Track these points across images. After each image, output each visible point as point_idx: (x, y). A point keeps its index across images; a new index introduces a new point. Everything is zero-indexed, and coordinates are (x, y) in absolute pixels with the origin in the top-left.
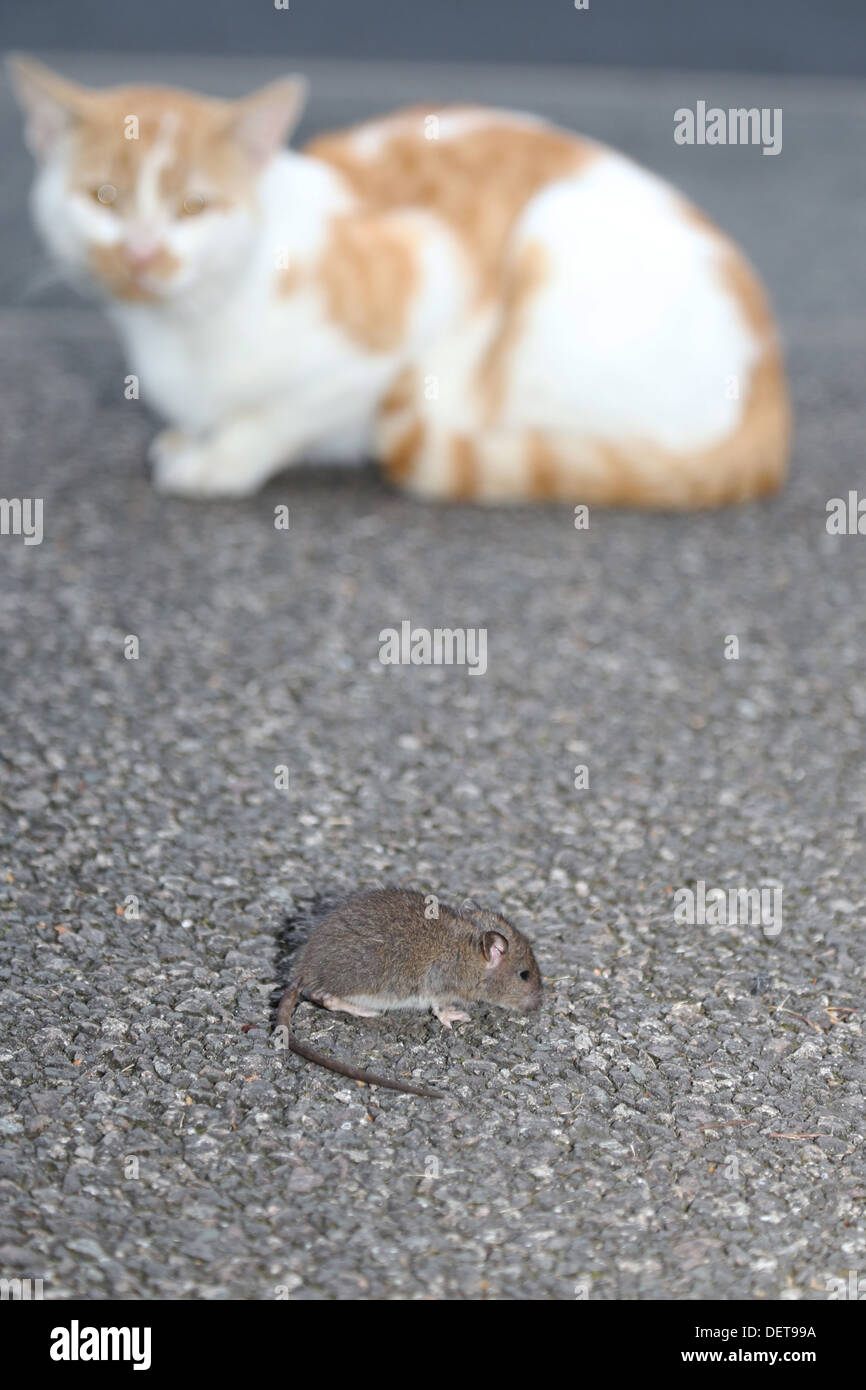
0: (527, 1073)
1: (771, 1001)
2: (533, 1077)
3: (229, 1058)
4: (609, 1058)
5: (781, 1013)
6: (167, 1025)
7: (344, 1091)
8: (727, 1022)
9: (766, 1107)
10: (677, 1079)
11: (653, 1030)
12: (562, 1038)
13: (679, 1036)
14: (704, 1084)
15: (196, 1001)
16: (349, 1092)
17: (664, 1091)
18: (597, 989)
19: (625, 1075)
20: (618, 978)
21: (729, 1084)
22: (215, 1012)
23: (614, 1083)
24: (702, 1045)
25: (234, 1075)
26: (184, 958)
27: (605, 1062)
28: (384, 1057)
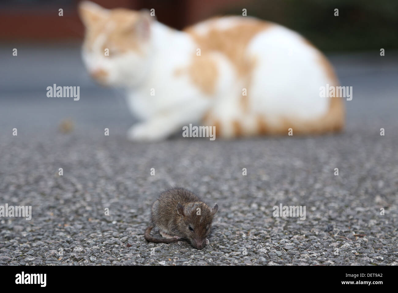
0: (235, 254)
1: (332, 234)
2: (238, 255)
3: (120, 255)
4: (268, 250)
5: (336, 237)
6: (98, 248)
7: (163, 261)
8: (315, 239)
9: (330, 261)
10: (294, 255)
11: (286, 242)
12: (251, 245)
13: (296, 243)
14: (305, 255)
15: (111, 241)
16: (165, 262)
17: (289, 258)
18: (265, 232)
19: (273, 254)
20: (274, 230)
21: (315, 255)
22: (118, 243)
23: (269, 257)
24: (304, 245)
25: (121, 259)
26: (110, 230)
27: (266, 251)
28: (181, 252)
